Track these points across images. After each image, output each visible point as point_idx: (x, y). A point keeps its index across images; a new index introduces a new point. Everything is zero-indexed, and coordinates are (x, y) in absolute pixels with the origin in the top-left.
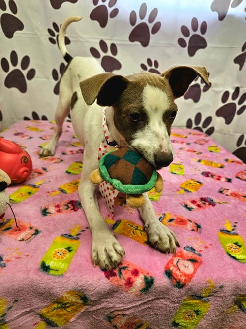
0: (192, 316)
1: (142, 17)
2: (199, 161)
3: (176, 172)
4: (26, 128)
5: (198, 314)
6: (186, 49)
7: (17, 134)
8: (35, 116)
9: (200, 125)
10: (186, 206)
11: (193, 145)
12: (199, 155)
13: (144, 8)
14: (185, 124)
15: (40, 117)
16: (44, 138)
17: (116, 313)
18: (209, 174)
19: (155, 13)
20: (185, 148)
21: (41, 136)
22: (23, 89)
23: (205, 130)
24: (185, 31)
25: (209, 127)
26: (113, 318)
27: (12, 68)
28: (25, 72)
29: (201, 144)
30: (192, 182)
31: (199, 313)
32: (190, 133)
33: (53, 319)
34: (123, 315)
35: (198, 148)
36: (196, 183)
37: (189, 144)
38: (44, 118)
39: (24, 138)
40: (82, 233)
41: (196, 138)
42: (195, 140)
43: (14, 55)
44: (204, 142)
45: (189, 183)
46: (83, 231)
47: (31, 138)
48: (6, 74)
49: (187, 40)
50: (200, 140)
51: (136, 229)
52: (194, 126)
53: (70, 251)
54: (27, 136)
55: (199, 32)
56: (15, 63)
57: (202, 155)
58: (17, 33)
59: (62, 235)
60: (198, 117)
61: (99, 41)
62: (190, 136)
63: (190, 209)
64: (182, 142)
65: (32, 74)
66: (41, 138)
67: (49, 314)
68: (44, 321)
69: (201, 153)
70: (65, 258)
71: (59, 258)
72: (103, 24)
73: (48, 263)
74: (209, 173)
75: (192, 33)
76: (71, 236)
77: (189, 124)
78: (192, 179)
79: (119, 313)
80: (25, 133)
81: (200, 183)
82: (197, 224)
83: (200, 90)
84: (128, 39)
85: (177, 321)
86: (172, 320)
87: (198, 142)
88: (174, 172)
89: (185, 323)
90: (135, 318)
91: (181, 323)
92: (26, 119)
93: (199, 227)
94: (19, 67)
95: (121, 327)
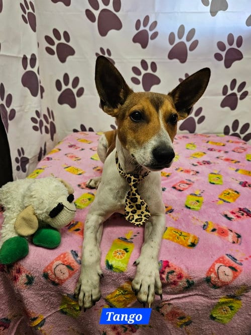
0: (227, 311)
1: (180, 37)
2: (237, 170)
3: (214, 182)
4: (77, 140)
5: (231, 310)
6: (223, 62)
7: (71, 146)
8: (83, 128)
9: (238, 131)
10: (226, 216)
11: (231, 153)
12: (237, 164)
13: (182, 28)
14: (222, 130)
15: (87, 129)
16: (93, 149)
17: (163, 303)
18: (247, 185)
19: (192, 32)
20: (223, 157)
21: (91, 147)
22: (73, 105)
23: (242, 136)
24: (221, 46)
25: (247, 133)
26: (161, 308)
27: (64, 87)
28: (75, 91)
29: (239, 152)
30: (230, 191)
31: (233, 308)
32: (228, 141)
33: (115, 304)
34: (169, 304)
35: (236, 156)
36: (234, 192)
37: (226, 152)
38: (91, 130)
39: (77, 150)
40: (134, 237)
41: (234, 146)
42: (233, 148)
43: (66, 77)
44: (243, 151)
45: (227, 193)
46: (135, 236)
47: (82, 149)
48: (59, 93)
49: (223, 54)
50: (238, 148)
51: (180, 235)
52: (231, 132)
53: (127, 252)
54: (79, 148)
55: (234, 46)
56: (66, 83)
57: (240, 164)
58: (69, 58)
59: (119, 238)
60: (236, 123)
61: (140, 61)
62: (228, 144)
63: (230, 219)
64: (220, 151)
65: (81, 92)
66: (91, 149)
67: (112, 300)
68: (108, 304)
69: (239, 162)
70: (123, 258)
71: (118, 257)
72: (144, 45)
73: (111, 262)
74: (246, 182)
75: (228, 47)
76: (126, 239)
77: (226, 131)
78: (230, 189)
79: (166, 303)
80: (77, 145)
81: (238, 193)
82: (237, 234)
83: (237, 98)
84: (167, 57)
85: (214, 315)
86: (210, 314)
87: (236, 151)
88: (212, 182)
89: (221, 317)
90: (179, 309)
91: (217, 318)
92: (75, 131)
93: (239, 236)
94: (70, 86)
95: (167, 314)
